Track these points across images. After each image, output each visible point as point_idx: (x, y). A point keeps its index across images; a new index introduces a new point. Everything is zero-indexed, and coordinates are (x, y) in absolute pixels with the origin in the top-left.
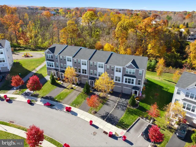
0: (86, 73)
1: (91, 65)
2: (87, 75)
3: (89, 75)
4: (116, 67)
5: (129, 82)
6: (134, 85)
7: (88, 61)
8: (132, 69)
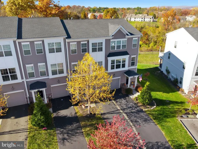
0: (14, 77)
1: (27, 52)
2: (19, 80)
3: (24, 80)
4: (92, 41)
5: (118, 67)
6: (126, 68)
7: (15, 42)
8: (121, 40)
